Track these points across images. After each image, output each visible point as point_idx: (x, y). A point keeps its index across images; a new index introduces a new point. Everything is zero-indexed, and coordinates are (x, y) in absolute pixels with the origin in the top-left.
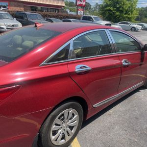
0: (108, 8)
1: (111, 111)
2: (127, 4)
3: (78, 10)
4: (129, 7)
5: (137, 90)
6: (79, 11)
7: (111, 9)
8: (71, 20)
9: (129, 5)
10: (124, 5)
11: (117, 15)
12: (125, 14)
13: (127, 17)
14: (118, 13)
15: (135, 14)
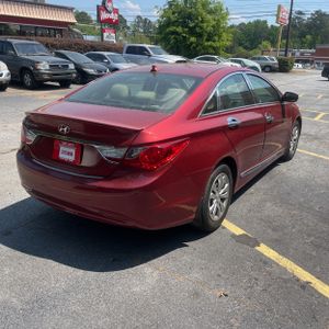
0: (172, 29)
1: (252, 190)
2: (208, 22)
3: (103, 31)
4: (213, 27)
5: (275, 164)
6: (105, 35)
7: (179, 29)
8: (105, 54)
9: (214, 23)
10: (202, 22)
11: (192, 43)
12: (208, 40)
13: (210, 46)
14: (193, 39)
15: (226, 40)
